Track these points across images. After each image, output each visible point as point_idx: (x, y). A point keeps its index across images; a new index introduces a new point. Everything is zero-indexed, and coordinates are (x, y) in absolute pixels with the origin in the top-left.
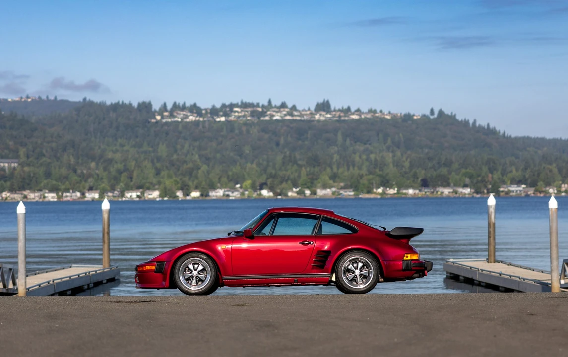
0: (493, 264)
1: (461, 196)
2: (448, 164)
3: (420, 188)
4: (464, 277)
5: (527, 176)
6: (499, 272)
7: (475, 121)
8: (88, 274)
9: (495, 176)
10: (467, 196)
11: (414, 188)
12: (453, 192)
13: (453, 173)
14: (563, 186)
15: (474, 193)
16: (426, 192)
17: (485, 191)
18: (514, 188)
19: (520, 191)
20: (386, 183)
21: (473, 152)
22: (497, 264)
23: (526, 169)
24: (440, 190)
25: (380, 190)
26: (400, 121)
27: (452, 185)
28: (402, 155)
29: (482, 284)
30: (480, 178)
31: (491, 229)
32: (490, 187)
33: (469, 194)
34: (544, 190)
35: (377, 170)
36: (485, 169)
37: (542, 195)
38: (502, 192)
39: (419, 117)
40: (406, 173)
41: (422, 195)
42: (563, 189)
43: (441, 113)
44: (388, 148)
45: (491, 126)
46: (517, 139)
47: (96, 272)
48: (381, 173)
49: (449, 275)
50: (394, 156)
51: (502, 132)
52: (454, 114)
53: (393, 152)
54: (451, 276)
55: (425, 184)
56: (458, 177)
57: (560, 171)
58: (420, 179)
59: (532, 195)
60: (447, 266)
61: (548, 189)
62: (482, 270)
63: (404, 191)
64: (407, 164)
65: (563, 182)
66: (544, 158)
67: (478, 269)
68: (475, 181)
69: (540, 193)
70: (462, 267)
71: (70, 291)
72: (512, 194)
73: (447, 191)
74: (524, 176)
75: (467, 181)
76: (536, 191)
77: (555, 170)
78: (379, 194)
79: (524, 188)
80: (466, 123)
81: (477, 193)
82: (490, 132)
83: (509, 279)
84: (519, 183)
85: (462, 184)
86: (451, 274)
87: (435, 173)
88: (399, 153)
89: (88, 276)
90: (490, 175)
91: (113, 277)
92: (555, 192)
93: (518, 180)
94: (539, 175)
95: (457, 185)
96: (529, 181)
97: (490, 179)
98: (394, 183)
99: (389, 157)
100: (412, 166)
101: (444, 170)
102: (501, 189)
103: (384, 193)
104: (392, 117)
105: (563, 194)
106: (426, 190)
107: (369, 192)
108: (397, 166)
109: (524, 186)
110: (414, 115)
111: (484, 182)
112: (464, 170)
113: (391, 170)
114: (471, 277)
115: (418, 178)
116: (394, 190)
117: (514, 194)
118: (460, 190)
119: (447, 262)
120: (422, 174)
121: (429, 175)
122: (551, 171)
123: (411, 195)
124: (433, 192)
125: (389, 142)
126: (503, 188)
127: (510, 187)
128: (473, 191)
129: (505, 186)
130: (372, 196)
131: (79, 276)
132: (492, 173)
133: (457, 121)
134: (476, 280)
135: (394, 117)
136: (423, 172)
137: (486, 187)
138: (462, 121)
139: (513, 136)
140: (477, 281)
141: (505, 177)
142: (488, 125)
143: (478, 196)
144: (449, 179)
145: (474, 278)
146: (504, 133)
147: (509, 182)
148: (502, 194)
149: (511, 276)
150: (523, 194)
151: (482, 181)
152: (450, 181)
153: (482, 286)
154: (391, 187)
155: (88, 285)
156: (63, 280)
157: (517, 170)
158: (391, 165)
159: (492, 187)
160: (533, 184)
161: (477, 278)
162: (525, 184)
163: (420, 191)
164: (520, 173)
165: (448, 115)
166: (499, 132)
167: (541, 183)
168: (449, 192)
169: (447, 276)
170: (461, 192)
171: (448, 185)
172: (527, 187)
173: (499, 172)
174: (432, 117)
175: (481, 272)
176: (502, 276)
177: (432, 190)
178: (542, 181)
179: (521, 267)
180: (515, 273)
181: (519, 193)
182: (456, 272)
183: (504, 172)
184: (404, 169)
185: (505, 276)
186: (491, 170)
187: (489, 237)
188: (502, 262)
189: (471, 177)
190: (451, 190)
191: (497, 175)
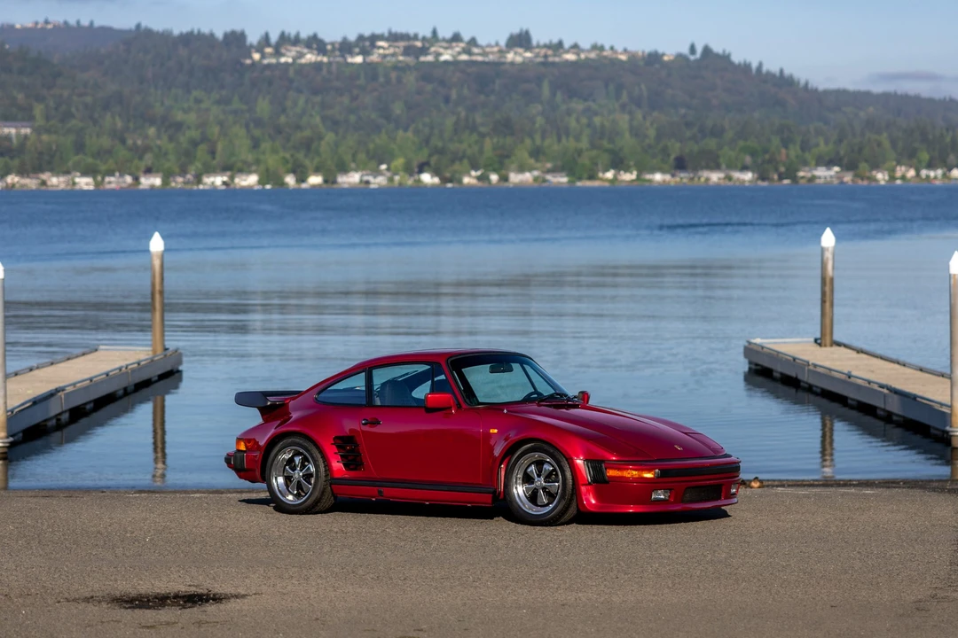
0: (828, 350)
1: (737, 184)
2: (717, 132)
3: (673, 171)
4: (781, 374)
5: (842, 153)
6: (846, 372)
7: (761, 65)
8: (124, 369)
9: (792, 153)
10: (747, 184)
11: (663, 171)
12: (724, 178)
13: (726, 148)
14: (898, 168)
15: (758, 179)
16: (683, 177)
17: (776, 177)
18: (822, 173)
19: (831, 177)
20: (618, 164)
21: (757, 115)
22: (836, 349)
23: (840, 141)
24: (705, 174)
25: (610, 175)
26: (641, 63)
27: (724, 166)
28: (644, 118)
29: (814, 389)
30: (767, 157)
31: (827, 289)
32: (782, 169)
33: (750, 181)
34: (868, 174)
35: (605, 144)
36: (776, 141)
37: (865, 183)
38: (803, 177)
39: (672, 58)
40: (650, 146)
41: (676, 182)
42: (899, 174)
43: (707, 50)
44: (623, 107)
45: (787, 72)
46: (826, 93)
47: (139, 364)
48: (611, 146)
49: (753, 367)
50: (631, 120)
51: (802, 82)
52: (727, 52)
53: (630, 113)
54: (756, 370)
55: (680, 165)
56: (733, 154)
57: (894, 143)
58: (673, 157)
59: (850, 183)
60: (750, 351)
61: (874, 173)
62: (815, 366)
63: (648, 177)
64: (652, 133)
65: (899, 163)
66: (870, 124)
67: (808, 362)
68: (760, 160)
69: (862, 179)
70: (776, 356)
71: (92, 405)
72: (818, 181)
73: (715, 177)
74: (838, 153)
75: (748, 160)
76: (856, 176)
77: (887, 144)
78: (607, 180)
79: (837, 172)
80: (746, 68)
81: (763, 178)
82: (784, 82)
83: (866, 387)
84: (829, 164)
85: (739, 166)
86: (757, 365)
87: (696, 148)
88: (639, 115)
89: (123, 374)
90: (783, 151)
91: (169, 368)
92: (887, 178)
93: (827, 158)
94: (860, 150)
95: (731, 166)
96: (845, 161)
97: (783, 157)
98: (632, 163)
99: (623, 121)
100: (659, 137)
101: (711, 143)
102: (801, 174)
103: (615, 178)
104: (629, 58)
105: (899, 182)
106: (682, 175)
107: (592, 177)
108: (637, 135)
109: (837, 169)
110: (663, 55)
111: (773, 162)
112: (741, 143)
113: (627, 142)
114: (794, 375)
115: (669, 155)
116: (631, 173)
117: (822, 181)
118: (737, 175)
119: (750, 343)
120: (676, 148)
121: (687, 151)
122: (879, 144)
123: (659, 183)
124: (692, 179)
125: (625, 97)
126: (804, 171)
127: (816, 169)
128: (756, 176)
129: (807, 169)
130: (596, 184)
131: (107, 375)
132: (786, 148)
133: (732, 63)
134: (804, 382)
135: (633, 57)
136: (678, 145)
137: (776, 170)
138: (740, 65)
139: (821, 88)
140: (807, 383)
141: (807, 156)
142: (781, 71)
143: (765, 184)
144: (718, 157)
145: (800, 377)
146: (807, 84)
147: (813, 163)
148: (802, 181)
149: (869, 382)
150: (836, 182)
151: (770, 161)
152: (721, 160)
153: (816, 394)
154: (627, 170)
155: (125, 389)
156: (78, 385)
157: (826, 143)
158: (627, 135)
159: (787, 170)
160: (850, 166)
161: (805, 377)
162: (838, 166)
163: (673, 176)
164: (831, 146)
165: (717, 55)
166: (798, 83)
167: (863, 166)
168: (719, 179)
169: (750, 369)
170: (738, 179)
171: (717, 167)
172: (842, 170)
173: (798, 148)
174: (692, 58)
175: (814, 369)
176: (852, 380)
177: (692, 175)
178: (866, 161)
179: (882, 358)
180: (873, 372)
181: (829, 179)
182: (767, 364)
183: (805, 147)
184: (647, 141)
185: (859, 382)
186: (786, 143)
187: (823, 302)
188: (846, 346)
189: (753, 154)
190: (722, 175)
191: (794, 151)
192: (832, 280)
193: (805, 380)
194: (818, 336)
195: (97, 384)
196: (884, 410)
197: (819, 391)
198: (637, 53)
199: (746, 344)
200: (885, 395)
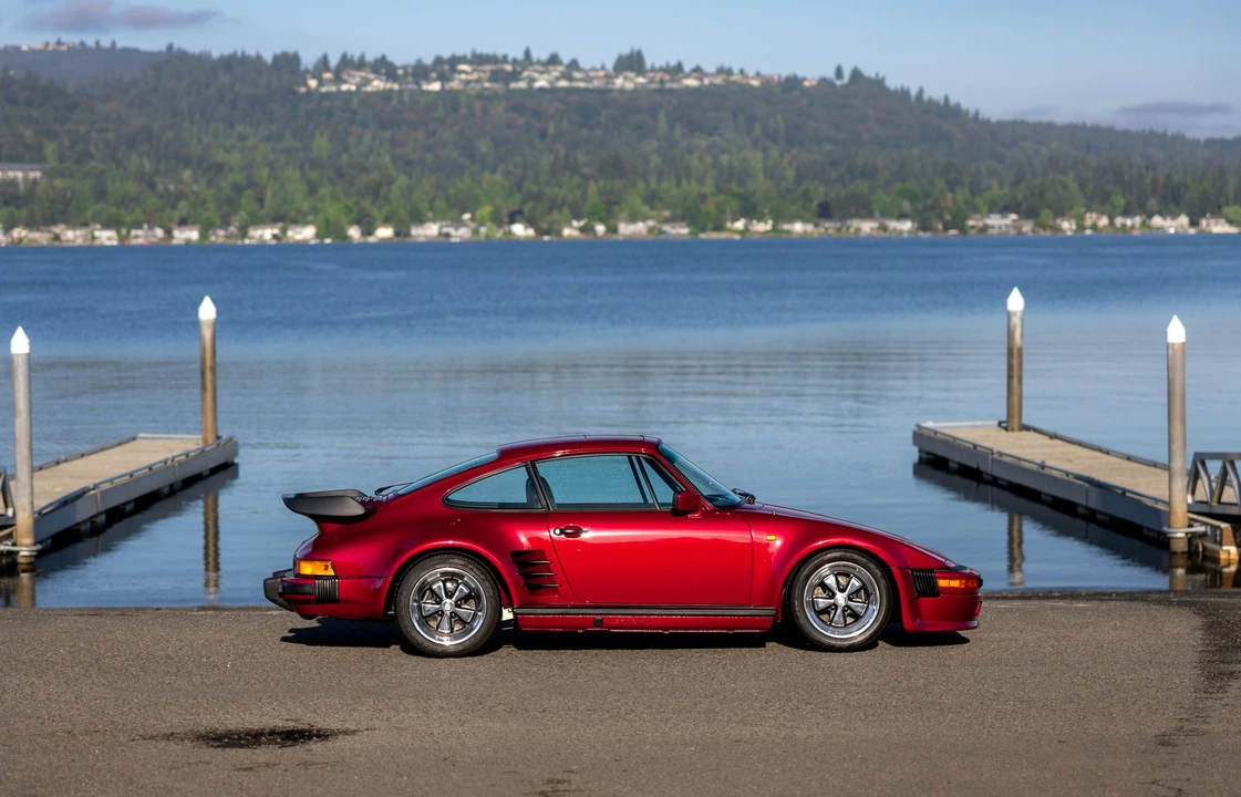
0: (1016, 434)
1: (894, 235)
2: (868, 173)
3: (816, 221)
4: (959, 464)
5: (1020, 197)
6: (1039, 461)
7: (921, 91)
8: (169, 462)
9: (960, 198)
10: (905, 235)
11: (804, 220)
12: (878, 228)
13: (880, 192)
14: (1088, 215)
15: (918, 229)
16: (829, 227)
17: (940, 226)
18: (995, 221)
19: (1007, 226)
20: (750, 211)
21: (916, 152)
22: (1025, 433)
23: (1017, 183)
24: (855, 223)
25: (740, 225)
26: (777, 90)
27: (877, 214)
28: (781, 156)
29: (1000, 482)
30: (929, 202)
31: (1015, 361)
32: (948, 217)
33: (909, 232)
34: (1051, 223)
35: (734, 187)
36: (940, 183)
37: (1048, 233)
38: (973, 227)
39: (814, 83)
40: (788, 190)
41: (820, 233)
42: (1088, 222)
43: (856, 74)
44: (755, 143)
45: (953, 100)
46: (1001, 125)
47: (187, 456)
48: (741, 190)
49: (924, 456)
50: (766, 158)
51: (972, 112)
52: (880, 77)
53: (764, 149)
54: (928, 459)
55: (825, 212)
56: (887, 199)
57: (1082, 186)
58: (816, 203)
59: (1030, 234)
60: (920, 437)
61: (1059, 221)
62: (1001, 454)
63: (786, 227)
64: (790, 174)
65: (1089, 209)
66: (1053, 162)
67: (992, 450)
68: (920, 207)
69: (1045, 228)
70: (952, 443)
71: (133, 505)
72: (990, 231)
73: (867, 227)
74: (1015, 197)
75: (907, 206)
76: (1037, 225)
77: (1074, 187)
78: (737, 232)
79: (1014, 221)
80: (904, 93)
81: (924, 228)
82: (948, 112)
83: (1064, 480)
84: (1004, 210)
85: (896, 213)
86: (928, 453)
87: (843, 192)
88: (775, 153)
89: (169, 468)
90: (949, 195)
91: (222, 461)
92: (1074, 227)
93: (1002, 204)
94: (1042, 194)
95: (886, 214)
96: (1024, 207)
97: (949, 203)
98: (766, 211)
99: (756, 159)
100: (799, 179)
101: (862, 186)
102: (971, 223)
103: (747, 229)
104: (763, 84)
105: (1088, 232)
106: (828, 224)
107: (719, 227)
108: (772, 177)
109: (1013, 216)
110: (804, 79)
111: (936, 208)
112: (898, 186)
113: (760, 185)
114: (976, 467)
115: (811, 201)
116: (766, 223)
117: (995, 231)
118: (893, 224)
119: (920, 427)
120: (819, 192)
121: (833, 195)
122: (1065, 187)
123: (798, 233)
124: (839, 229)
125: (757, 132)
126: (975, 219)
127: (988, 217)
128: (916, 225)
129: (978, 216)
130: (723, 235)
131: (150, 469)
132: (953, 191)
133: (887, 90)
134: (987, 474)
135: (767, 83)
136: (822, 189)
138: (896, 91)
139: (994, 119)
140: (990, 475)
141: (978, 201)
142: (946, 99)
143: (927, 235)
144: (870, 203)
145: (982, 468)
146: (977, 113)
147: (986, 209)
148: (972, 232)
149: (1068, 474)
150: (1012, 232)
151: (932, 208)
152: (874, 206)
153: (1001, 487)
154: (761, 218)
155: (171, 486)
156: (116, 481)
157: (1001, 185)
158: (761, 176)
159: (954, 217)
160: (1029, 213)
161: (988, 468)
162: (1016, 212)
163: (816, 225)
164: (1006, 189)
165: (869, 80)
166: (967, 112)
167: (1046, 213)
168: (872, 229)
169: (920, 458)
170: (895, 230)
171: (869, 215)
172: (1020, 218)
173: (966, 191)
174: (838, 83)
175: (999, 459)
176: (1046, 471)
177: (839, 225)
178: (1049, 207)
179: (1080, 444)
180: (1070, 461)
181: (1004, 229)
182: (941, 452)
183: (975, 190)
184: (785, 184)
185: (1055, 473)
186: (952, 186)
187: (1010, 377)
188: (1035, 430)
189: (913, 199)
190: (875, 225)
191: (962, 194)
192: (1020, 350)
193: (989, 471)
194: (1004, 418)
195: (138, 480)
196: (1086, 507)
197: (1005, 483)
198: (772, 77)
199: (916, 429)
200: (1087, 489)
